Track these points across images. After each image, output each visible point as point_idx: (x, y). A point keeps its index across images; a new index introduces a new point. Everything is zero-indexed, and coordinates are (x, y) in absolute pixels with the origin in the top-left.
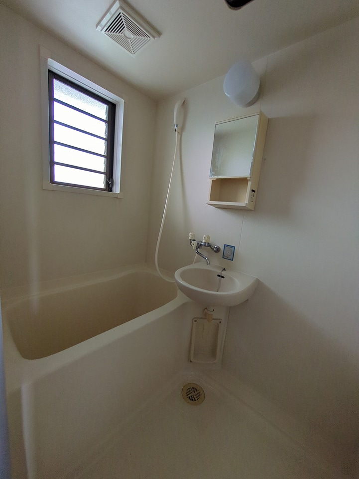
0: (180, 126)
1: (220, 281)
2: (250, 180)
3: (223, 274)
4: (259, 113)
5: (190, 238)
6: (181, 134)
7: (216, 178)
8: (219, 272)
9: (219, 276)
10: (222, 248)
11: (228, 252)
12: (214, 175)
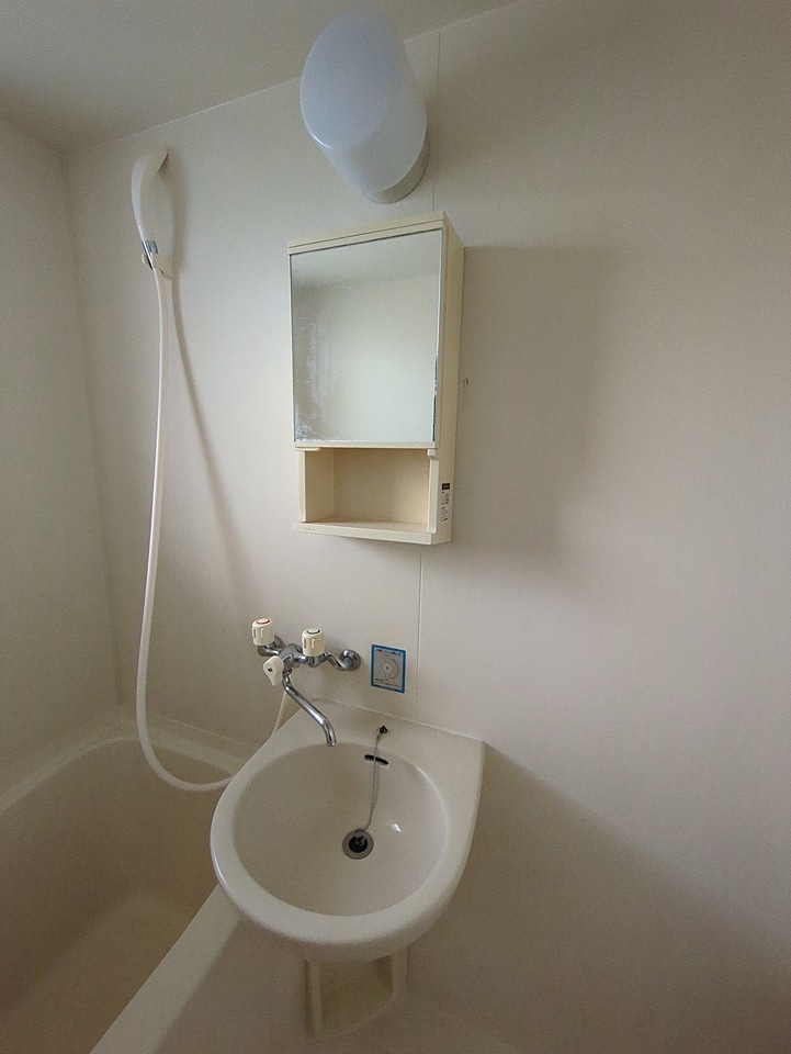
0: (165, 247)
1: (376, 773)
2: (433, 458)
3: (385, 748)
4: (440, 224)
5: (256, 642)
6: (174, 278)
7: (315, 444)
8: (367, 743)
9: (369, 757)
10: (365, 655)
11: (385, 668)
12: (310, 436)
